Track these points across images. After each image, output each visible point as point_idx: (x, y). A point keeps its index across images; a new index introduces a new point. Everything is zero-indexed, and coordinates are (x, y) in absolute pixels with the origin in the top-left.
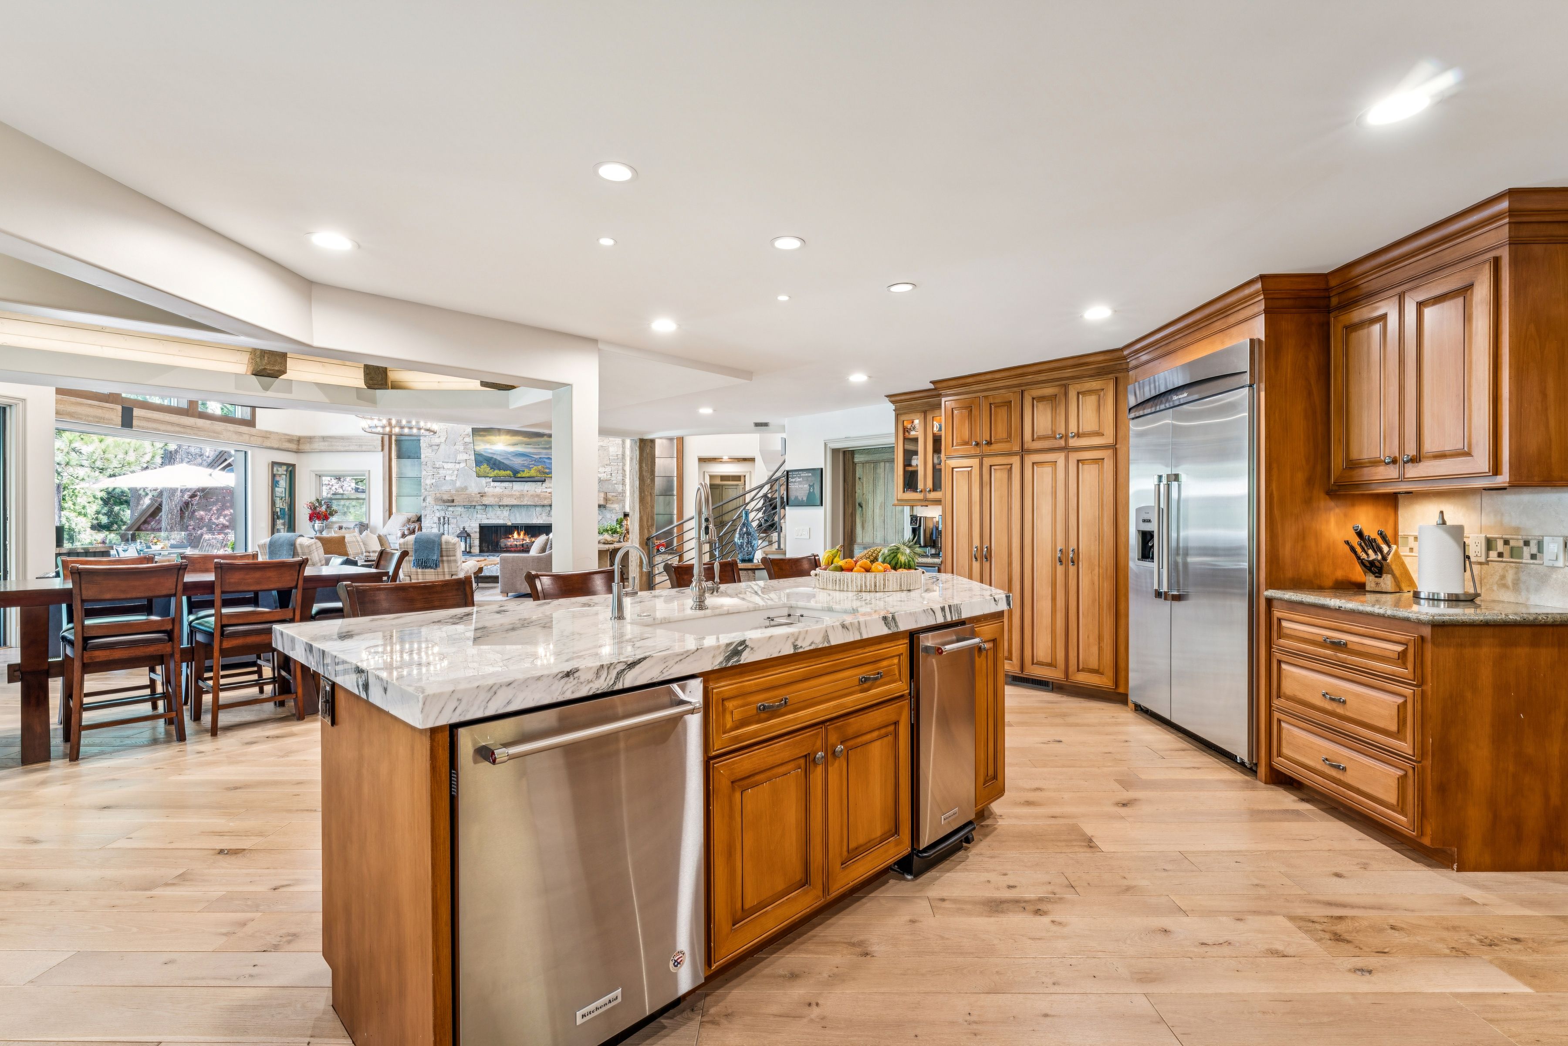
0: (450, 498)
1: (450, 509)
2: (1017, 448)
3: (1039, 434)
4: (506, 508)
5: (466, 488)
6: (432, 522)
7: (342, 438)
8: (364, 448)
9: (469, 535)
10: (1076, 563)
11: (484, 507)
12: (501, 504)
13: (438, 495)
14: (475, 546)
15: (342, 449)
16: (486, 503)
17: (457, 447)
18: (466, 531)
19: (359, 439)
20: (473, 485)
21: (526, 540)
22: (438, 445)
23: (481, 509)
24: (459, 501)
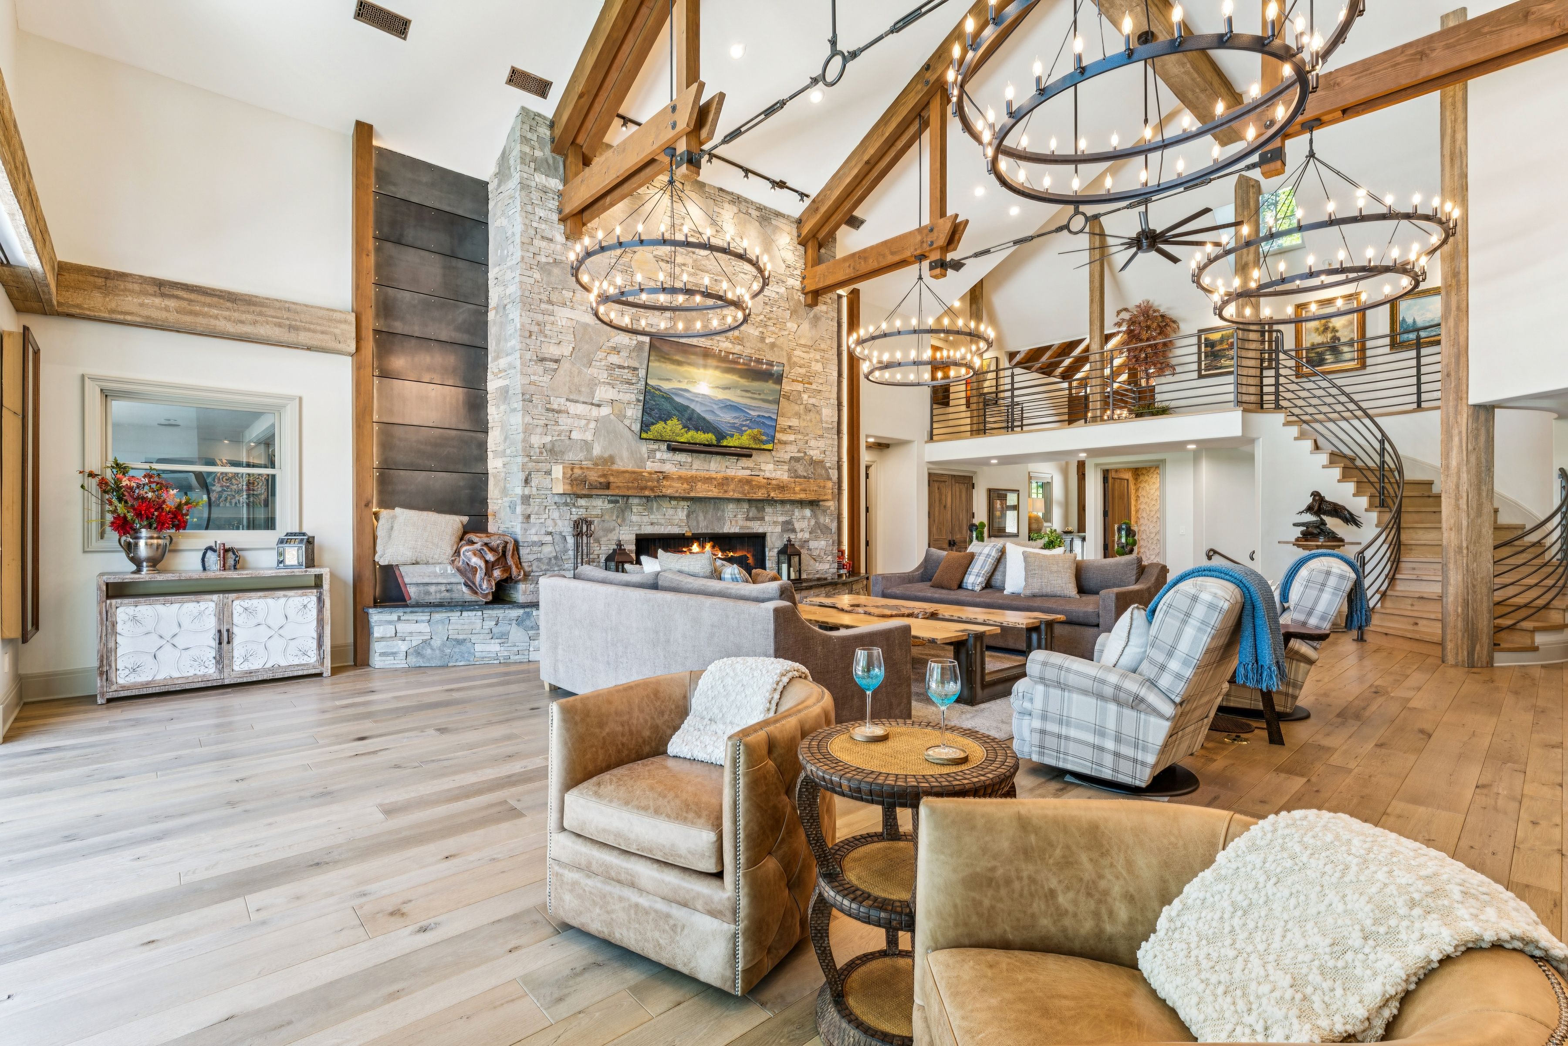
0: (602, 480)
4: (682, 503)
5: (611, 460)
8: (304, 337)
11: (644, 500)
15: (230, 328)
17: (596, 371)
18: (622, 549)
19: (289, 310)
20: (625, 454)
23: (639, 505)
24: (618, 487)
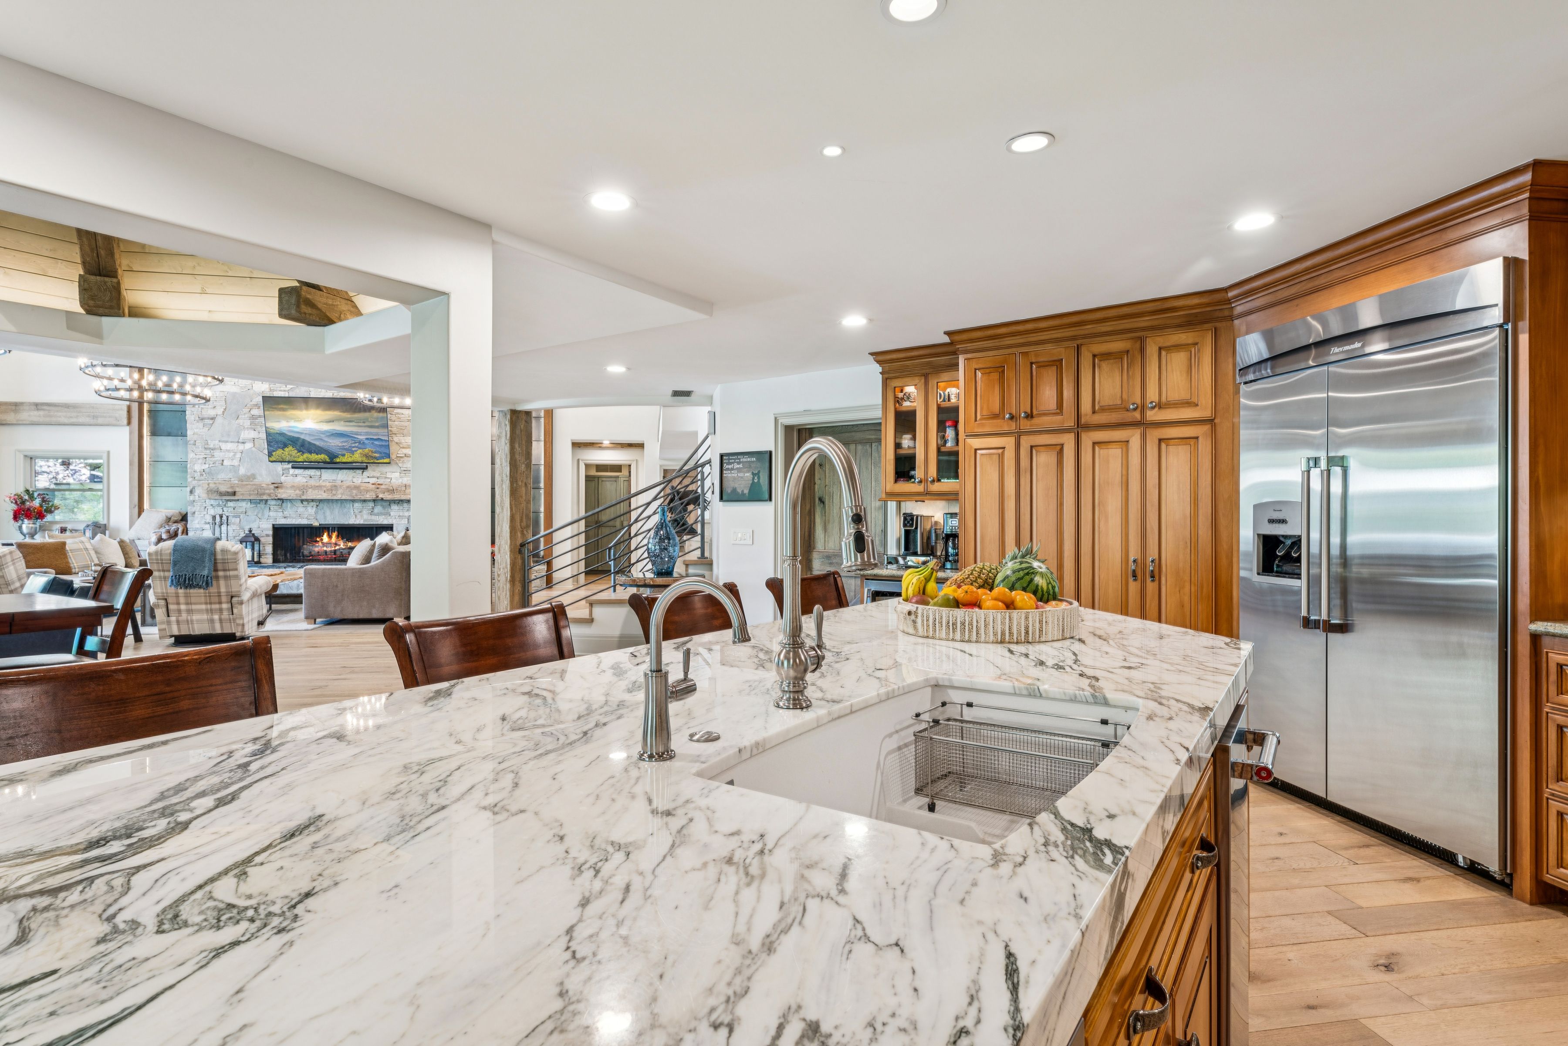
0: (230, 490)
1: (230, 504)
2: (1071, 423)
3: (1102, 404)
4: (312, 504)
5: (253, 476)
6: (203, 522)
7: (66, 406)
8: (100, 421)
9: (257, 539)
10: (1157, 577)
11: (280, 502)
12: (304, 497)
13: (212, 486)
14: (266, 554)
15: (66, 421)
16: (283, 496)
17: (240, 421)
18: (253, 534)
19: (93, 408)
20: (264, 472)
21: (339, 545)
22: (212, 419)
23: (275, 505)
24: (243, 494)
